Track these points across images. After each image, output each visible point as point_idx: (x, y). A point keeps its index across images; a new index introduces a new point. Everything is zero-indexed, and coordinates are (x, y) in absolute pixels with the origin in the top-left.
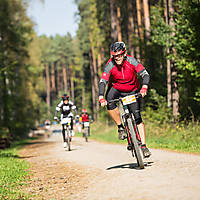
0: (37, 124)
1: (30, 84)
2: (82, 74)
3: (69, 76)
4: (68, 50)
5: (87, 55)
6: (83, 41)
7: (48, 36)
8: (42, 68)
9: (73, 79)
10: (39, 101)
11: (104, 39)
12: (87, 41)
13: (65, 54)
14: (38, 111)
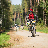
0: (12, 26)
1: (10, 16)
2: (23, 14)
3: (19, 14)
4: (19, 8)
5: (24, 10)
6: (23, 6)
7: (14, 5)
8: (13, 13)
9: (20, 15)
10: (12, 21)
11: (28, 6)
12: (24, 6)
13: (19, 9)
14: (12, 23)
